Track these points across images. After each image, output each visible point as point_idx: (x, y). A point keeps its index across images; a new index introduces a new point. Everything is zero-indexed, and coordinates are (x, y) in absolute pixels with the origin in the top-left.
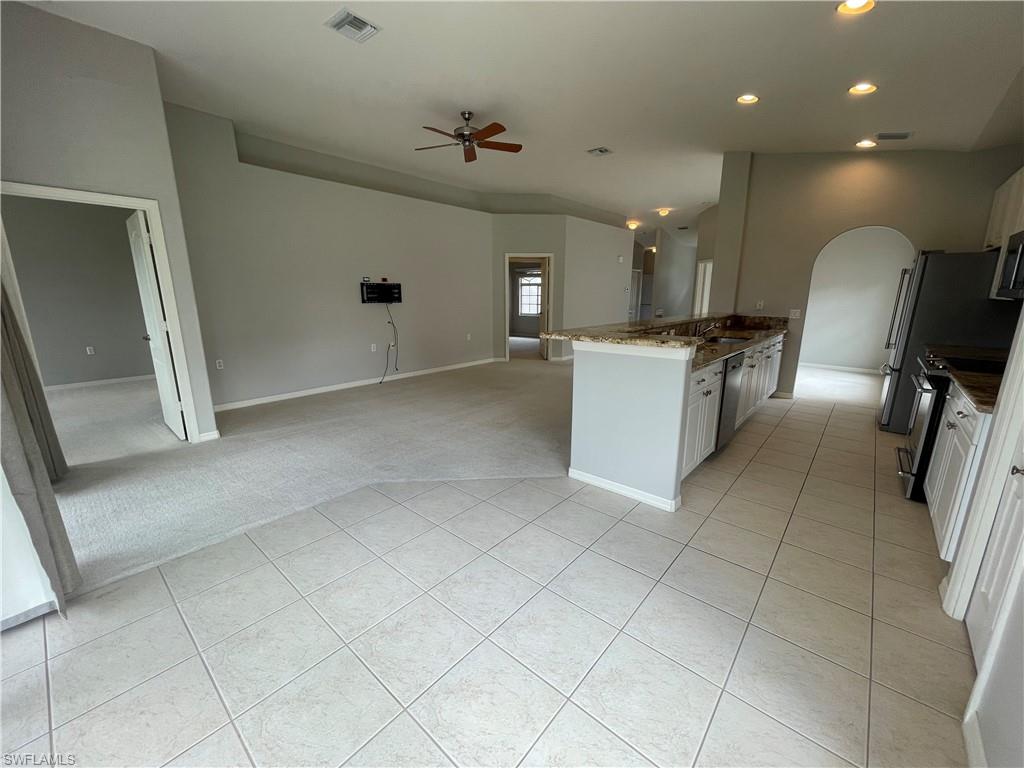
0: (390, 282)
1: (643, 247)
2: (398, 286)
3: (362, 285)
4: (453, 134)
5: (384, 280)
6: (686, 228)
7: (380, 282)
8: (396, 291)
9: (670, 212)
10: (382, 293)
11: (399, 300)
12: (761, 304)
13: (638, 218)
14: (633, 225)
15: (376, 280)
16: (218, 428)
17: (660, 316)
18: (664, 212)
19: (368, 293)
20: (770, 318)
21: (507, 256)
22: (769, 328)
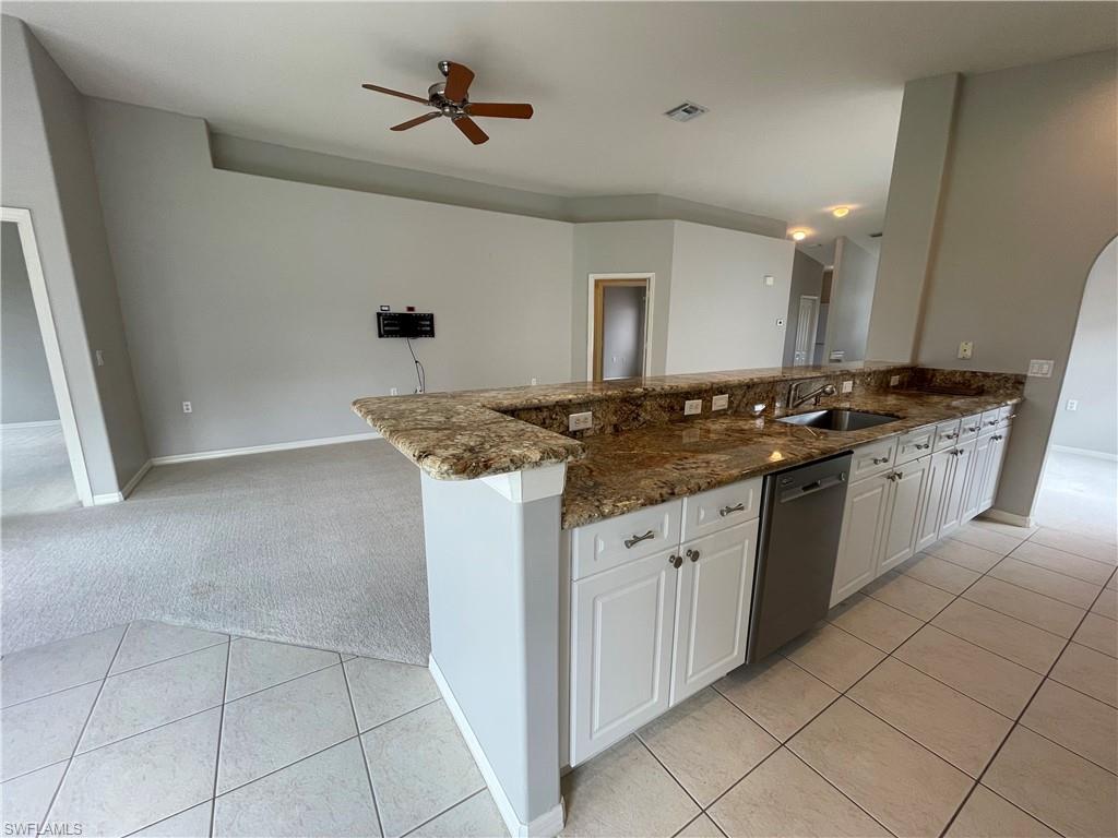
0: (419, 310)
1: (823, 266)
2: (430, 317)
3: (379, 315)
4: (428, 99)
5: (411, 309)
6: (880, 235)
7: (405, 311)
8: (428, 323)
9: (851, 212)
10: (407, 325)
11: (431, 334)
12: (967, 349)
13: (811, 223)
14: (799, 235)
15: (399, 308)
16: (121, 488)
17: (838, 361)
18: (840, 212)
19: (384, 326)
20: (986, 375)
21: (592, 278)
22: (980, 392)
